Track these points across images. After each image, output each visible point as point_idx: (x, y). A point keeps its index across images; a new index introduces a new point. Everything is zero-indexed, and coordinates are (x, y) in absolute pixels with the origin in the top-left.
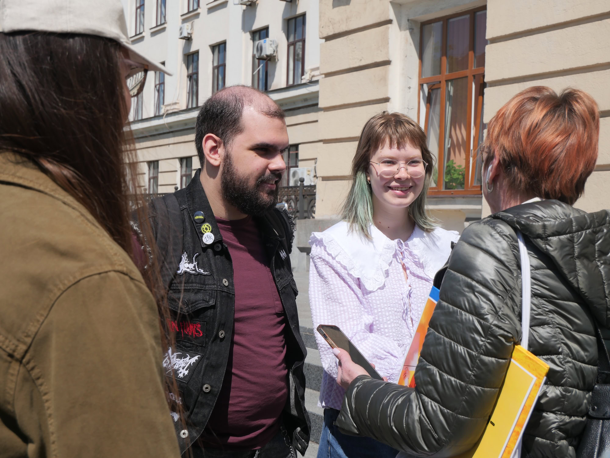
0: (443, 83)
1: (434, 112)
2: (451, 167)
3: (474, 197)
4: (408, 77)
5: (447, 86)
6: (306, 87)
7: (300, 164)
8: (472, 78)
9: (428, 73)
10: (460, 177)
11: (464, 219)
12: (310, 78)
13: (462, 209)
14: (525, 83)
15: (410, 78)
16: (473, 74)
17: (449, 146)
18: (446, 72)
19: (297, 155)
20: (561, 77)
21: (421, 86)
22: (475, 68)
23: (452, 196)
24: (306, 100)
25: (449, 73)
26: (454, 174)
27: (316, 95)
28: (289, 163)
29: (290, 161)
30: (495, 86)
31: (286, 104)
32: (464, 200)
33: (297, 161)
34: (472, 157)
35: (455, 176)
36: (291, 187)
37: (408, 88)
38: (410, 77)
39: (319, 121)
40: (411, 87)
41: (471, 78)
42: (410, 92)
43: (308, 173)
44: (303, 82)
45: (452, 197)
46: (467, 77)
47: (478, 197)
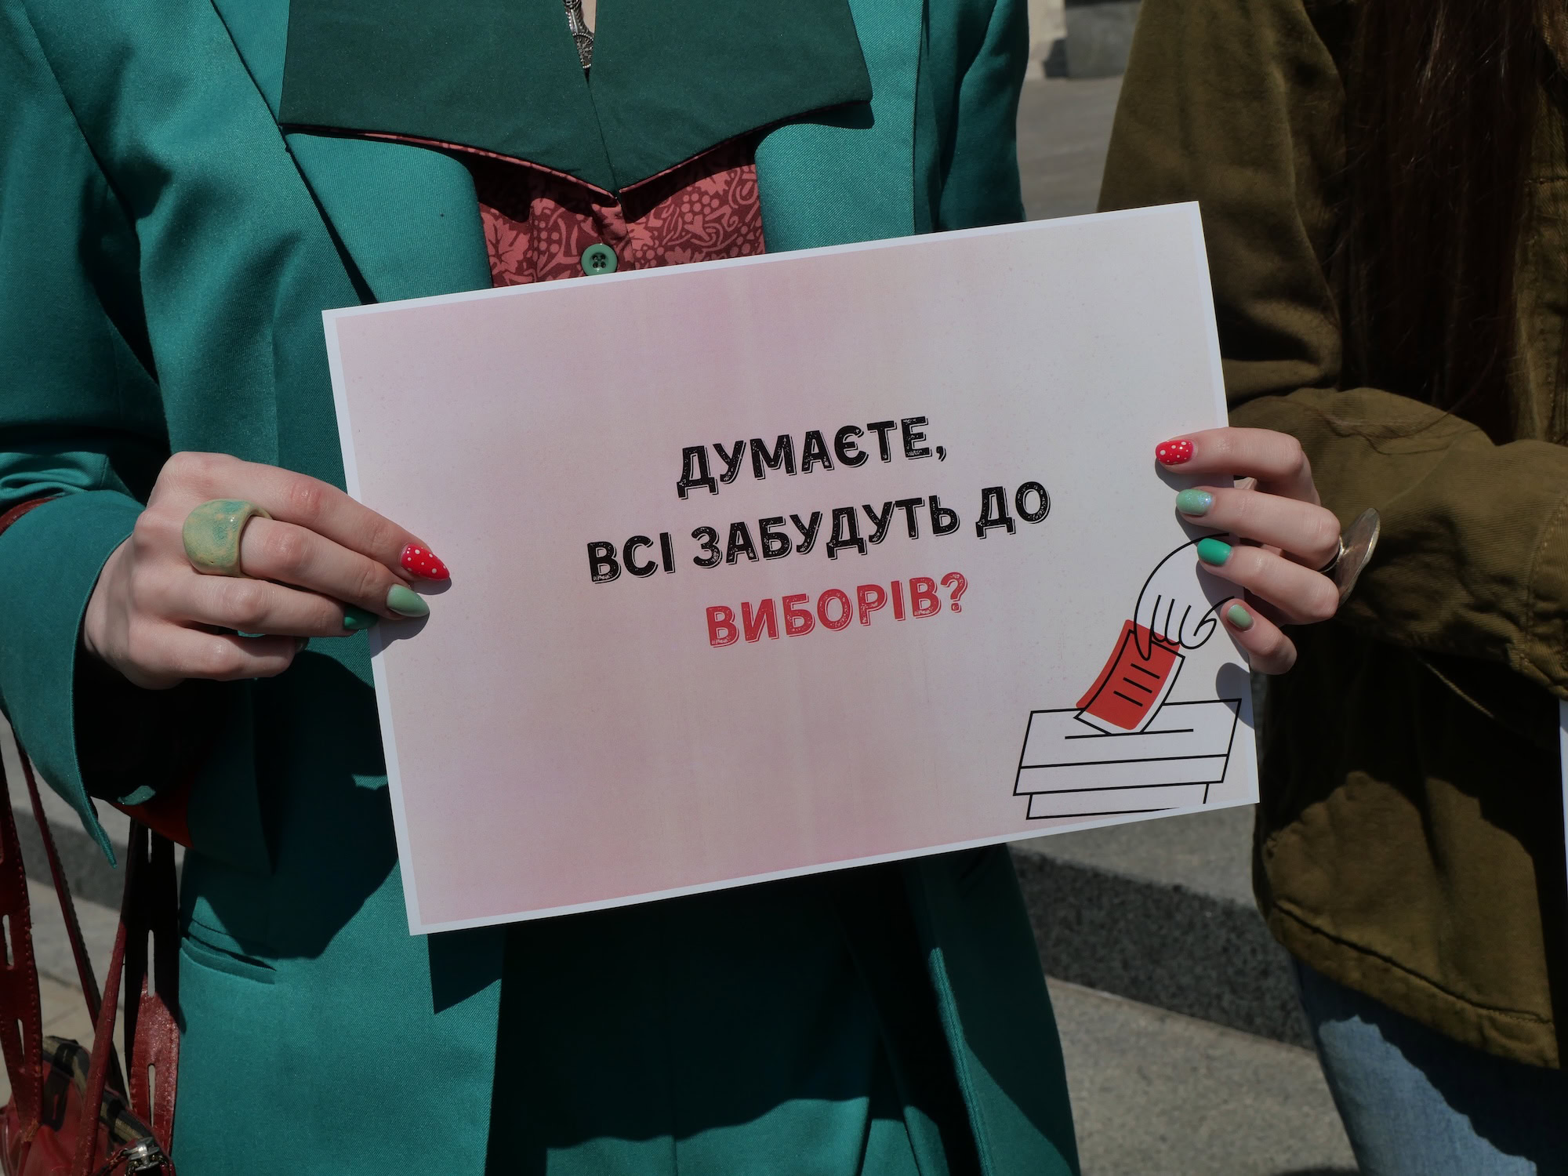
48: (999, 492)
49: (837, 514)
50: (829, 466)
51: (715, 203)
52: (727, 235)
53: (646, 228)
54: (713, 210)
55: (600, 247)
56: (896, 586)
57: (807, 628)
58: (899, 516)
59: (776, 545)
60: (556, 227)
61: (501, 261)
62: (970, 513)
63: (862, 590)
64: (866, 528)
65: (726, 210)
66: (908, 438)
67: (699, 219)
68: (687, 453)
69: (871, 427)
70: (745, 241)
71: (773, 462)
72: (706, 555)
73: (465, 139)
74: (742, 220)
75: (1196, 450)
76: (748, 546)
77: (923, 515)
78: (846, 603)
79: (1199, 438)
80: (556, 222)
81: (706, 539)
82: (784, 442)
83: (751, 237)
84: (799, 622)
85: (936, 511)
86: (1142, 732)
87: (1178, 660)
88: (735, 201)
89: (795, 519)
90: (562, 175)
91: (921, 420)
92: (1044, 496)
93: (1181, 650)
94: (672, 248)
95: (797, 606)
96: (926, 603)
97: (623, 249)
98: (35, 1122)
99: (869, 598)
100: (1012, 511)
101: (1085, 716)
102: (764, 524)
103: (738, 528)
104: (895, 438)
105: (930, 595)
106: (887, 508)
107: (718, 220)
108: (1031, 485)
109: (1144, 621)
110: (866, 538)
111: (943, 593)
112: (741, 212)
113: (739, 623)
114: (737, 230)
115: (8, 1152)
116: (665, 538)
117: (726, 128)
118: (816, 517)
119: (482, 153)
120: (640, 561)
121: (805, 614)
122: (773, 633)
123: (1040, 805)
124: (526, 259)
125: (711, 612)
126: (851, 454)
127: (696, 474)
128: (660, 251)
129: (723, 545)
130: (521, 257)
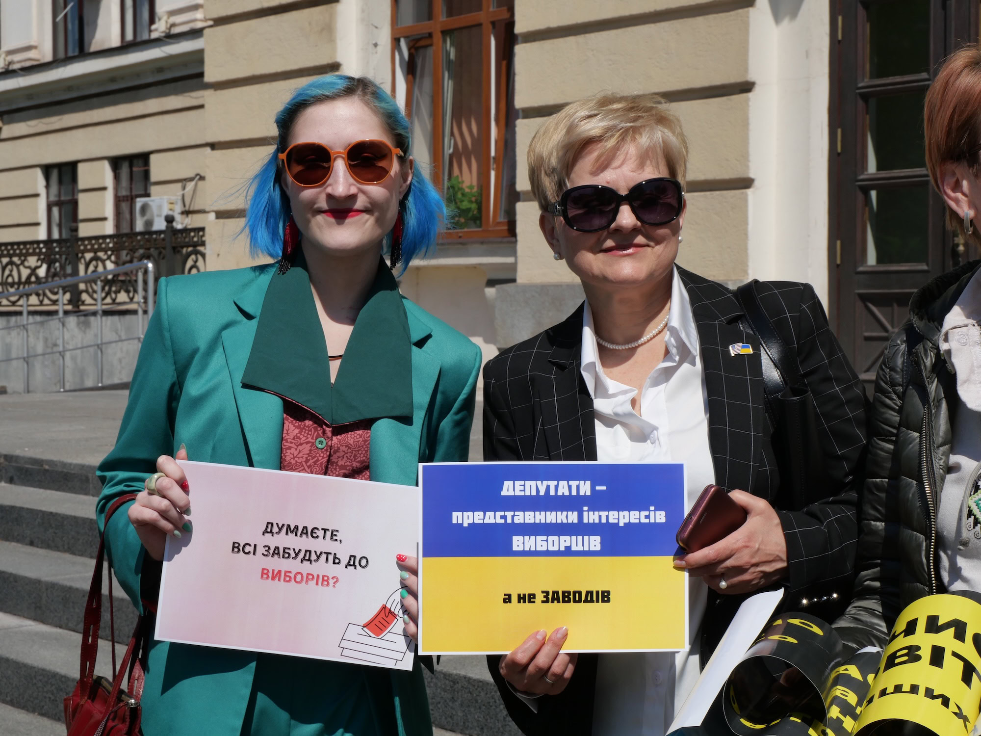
0: (437, 37)
1: (420, 89)
2: (456, 189)
3: (501, 242)
4: (372, 25)
5: (445, 41)
6: (159, 46)
7: (153, 190)
8: (490, 27)
9: (408, 19)
10: (474, 206)
11: (484, 281)
12: (167, 28)
13: (480, 264)
14: (587, 35)
15: (376, 27)
16: (492, 19)
17: (451, 151)
18: (441, 17)
19: (146, 174)
20: (652, 25)
21: (396, 41)
22: (495, 9)
23: (461, 240)
24: (160, 70)
25: (447, 17)
26: (462, 201)
27: (198, 57)
28: (131, 189)
29: (133, 186)
30: (534, 40)
31: (123, 78)
32: (484, 247)
33: (148, 185)
34: (493, 169)
35: (465, 205)
36: (140, 233)
37: (373, 47)
38: (376, 25)
39: (206, 106)
40: (379, 43)
41: (487, 27)
42: (376, 53)
43: (171, 206)
44: (154, 35)
45: (461, 244)
46: (480, 25)
47: (508, 242)
48: (355, 557)
49: (306, 551)
50: (307, 537)
51: (358, 437)
52: (359, 447)
53: (336, 438)
54: (357, 438)
55: (322, 439)
56: (318, 576)
57: (289, 581)
58: (324, 556)
59: (287, 555)
60: (311, 431)
61: (288, 435)
62: (345, 561)
63: (308, 574)
64: (314, 557)
65: (361, 439)
66: (332, 534)
67: (352, 440)
68: (268, 523)
69: (322, 529)
70: (364, 450)
71: (292, 532)
72: (266, 553)
73: (293, 398)
74: (364, 444)
75: (407, 560)
76: (278, 554)
77: (331, 558)
78: (302, 577)
79: (410, 558)
80: (311, 429)
81: (267, 549)
82: (296, 527)
83: (366, 449)
84: (288, 579)
85: (335, 558)
86: (381, 639)
87: (396, 620)
88: (364, 438)
89: (294, 549)
90: (318, 415)
91: (337, 531)
92: (367, 561)
93: (398, 617)
94: (343, 446)
95: (288, 574)
96: (325, 583)
97: (328, 441)
98: (86, 698)
99: (310, 577)
100: (357, 563)
101: (365, 629)
102: (285, 549)
103: (277, 548)
104: (328, 534)
105: (327, 581)
106: (321, 553)
107: (358, 441)
108: (364, 557)
109: (388, 606)
110: (313, 560)
111: (331, 582)
112: (365, 441)
113: (270, 575)
114: (363, 446)
115: (71, 710)
116: (255, 546)
117: (368, 415)
118: (300, 550)
119: (297, 403)
120: (246, 551)
121: (290, 577)
122: (279, 580)
123: (346, 652)
124: (296, 436)
125: (263, 569)
126: (315, 535)
127: (269, 530)
128: (339, 446)
129: (271, 551)
130: (295, 435)
